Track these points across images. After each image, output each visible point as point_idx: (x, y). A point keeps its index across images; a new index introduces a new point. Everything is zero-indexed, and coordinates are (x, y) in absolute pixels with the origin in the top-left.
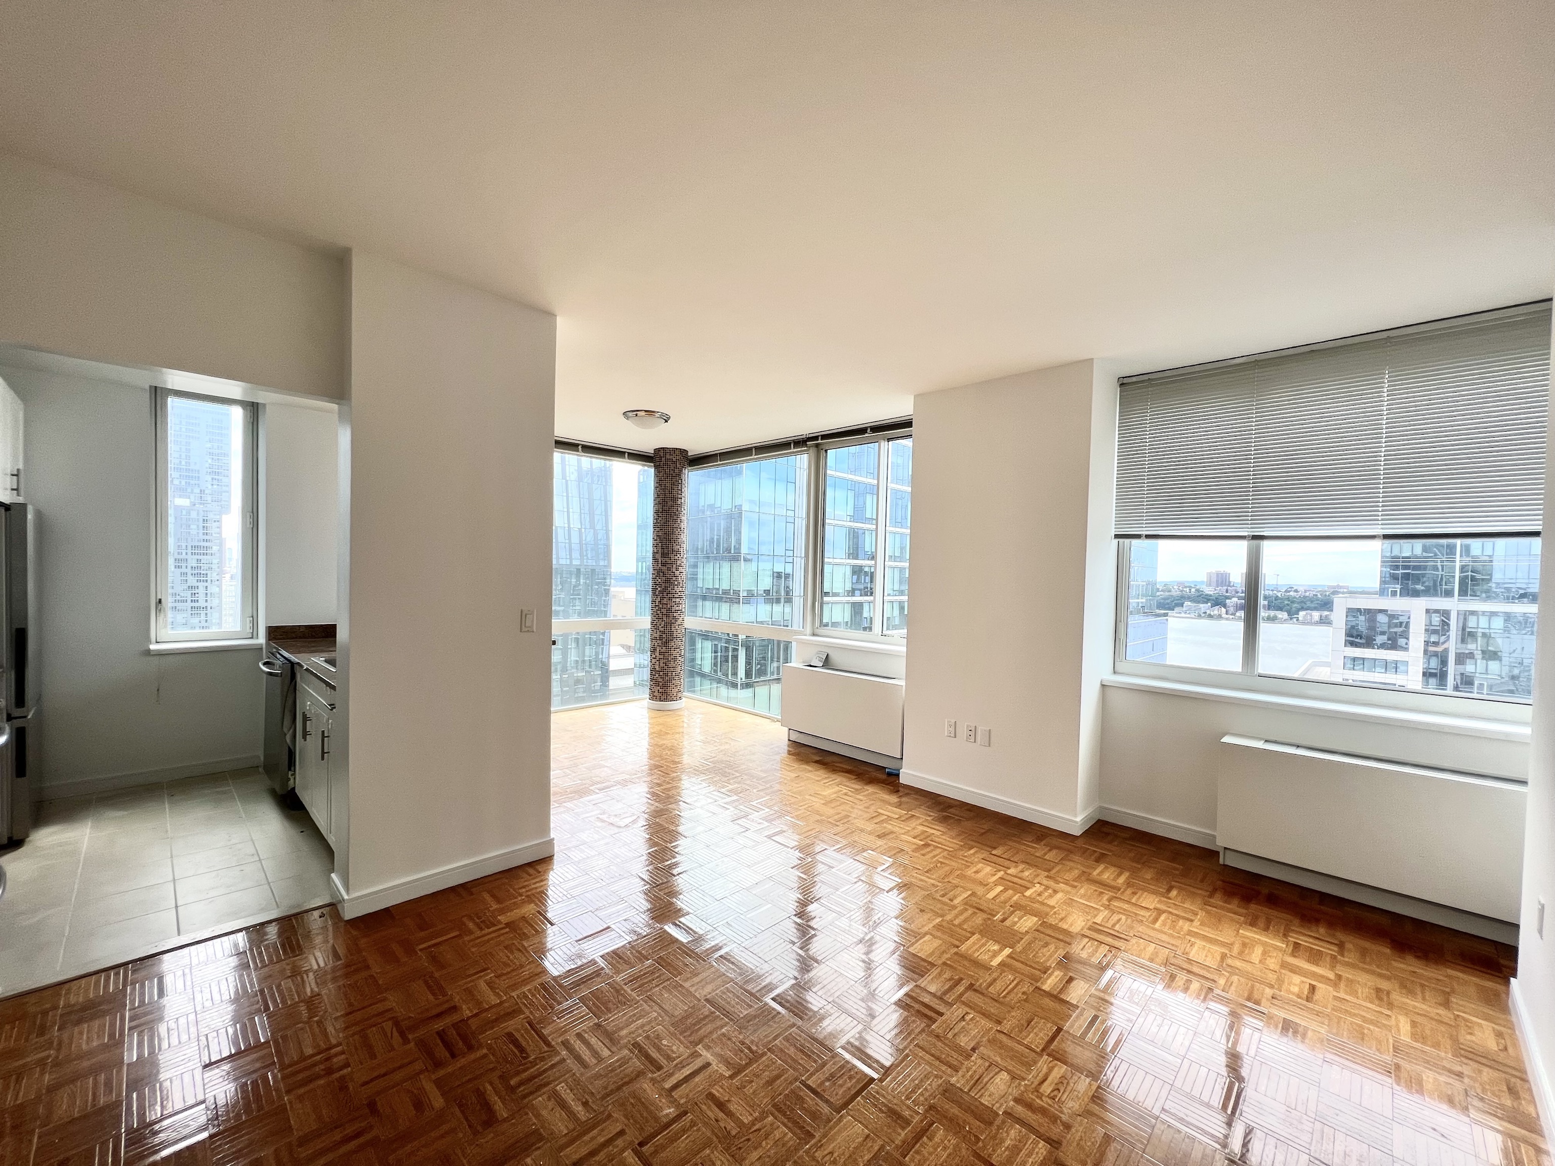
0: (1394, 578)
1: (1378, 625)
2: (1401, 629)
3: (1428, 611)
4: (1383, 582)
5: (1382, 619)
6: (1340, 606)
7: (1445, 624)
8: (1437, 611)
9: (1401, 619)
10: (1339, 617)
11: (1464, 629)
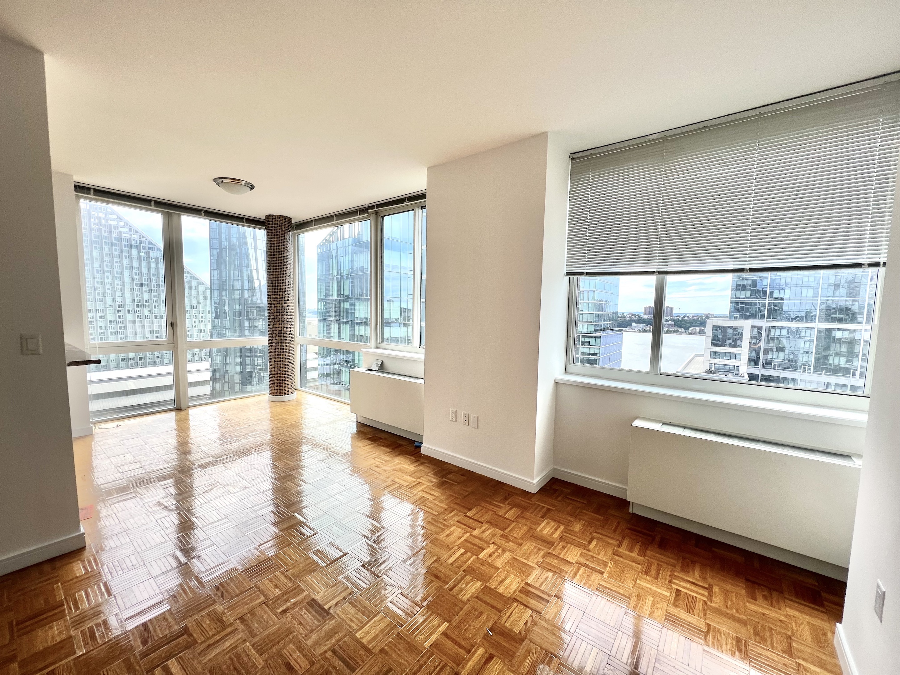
0: (737, 309)
1: (728, 334)
2: (739, 336)
3: (752, 326)
4: (731, 312)
5: (730, 331)
6: (710, 324)
7: (760, 333)
8: (755, 327)
9: (740, 331)
10: (709, 330)
11: (768, 335)
